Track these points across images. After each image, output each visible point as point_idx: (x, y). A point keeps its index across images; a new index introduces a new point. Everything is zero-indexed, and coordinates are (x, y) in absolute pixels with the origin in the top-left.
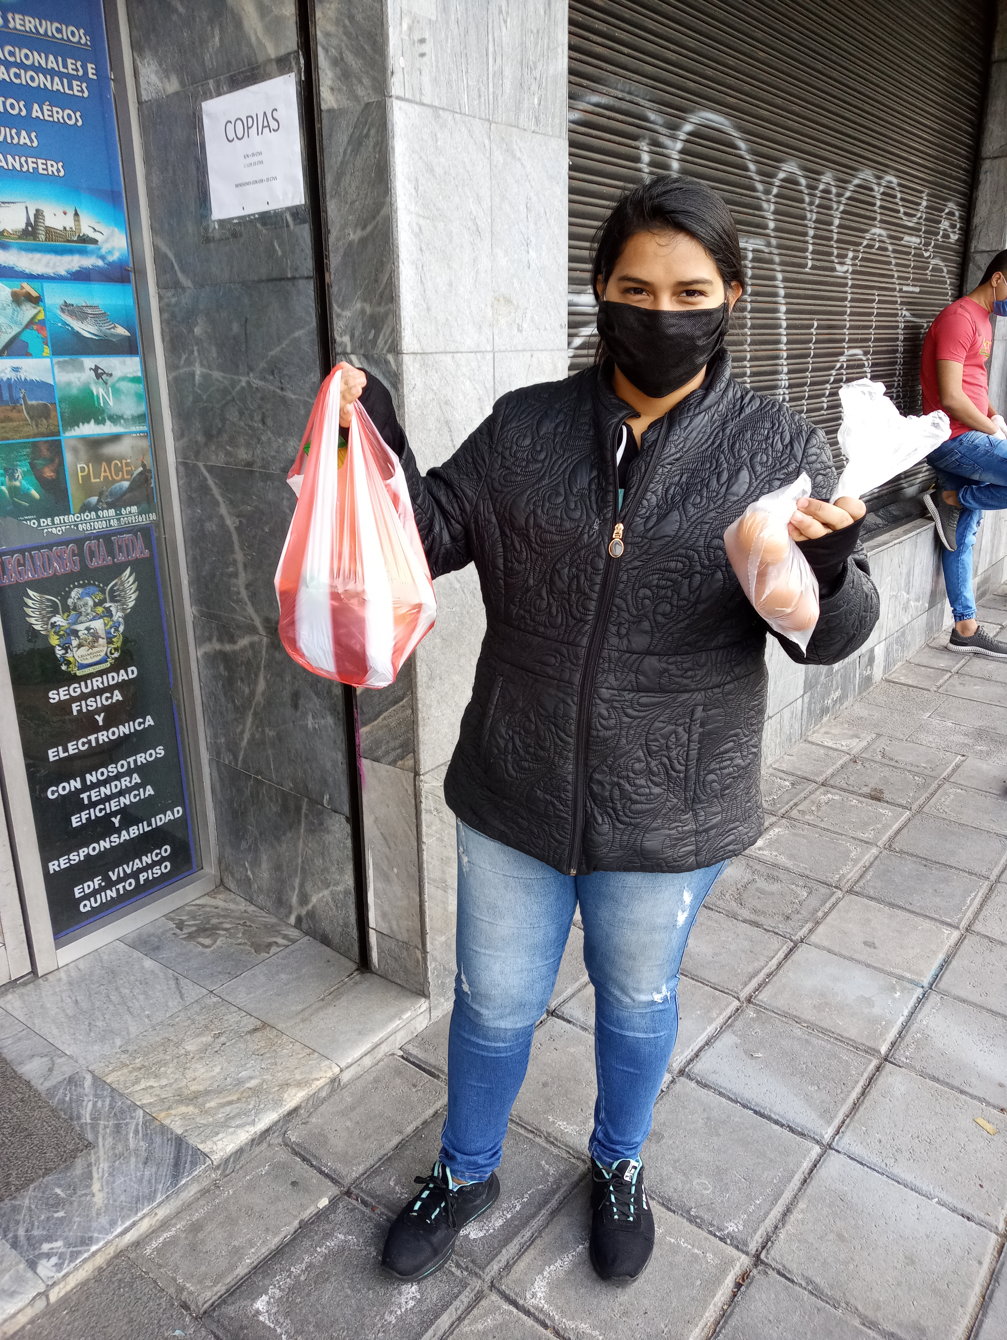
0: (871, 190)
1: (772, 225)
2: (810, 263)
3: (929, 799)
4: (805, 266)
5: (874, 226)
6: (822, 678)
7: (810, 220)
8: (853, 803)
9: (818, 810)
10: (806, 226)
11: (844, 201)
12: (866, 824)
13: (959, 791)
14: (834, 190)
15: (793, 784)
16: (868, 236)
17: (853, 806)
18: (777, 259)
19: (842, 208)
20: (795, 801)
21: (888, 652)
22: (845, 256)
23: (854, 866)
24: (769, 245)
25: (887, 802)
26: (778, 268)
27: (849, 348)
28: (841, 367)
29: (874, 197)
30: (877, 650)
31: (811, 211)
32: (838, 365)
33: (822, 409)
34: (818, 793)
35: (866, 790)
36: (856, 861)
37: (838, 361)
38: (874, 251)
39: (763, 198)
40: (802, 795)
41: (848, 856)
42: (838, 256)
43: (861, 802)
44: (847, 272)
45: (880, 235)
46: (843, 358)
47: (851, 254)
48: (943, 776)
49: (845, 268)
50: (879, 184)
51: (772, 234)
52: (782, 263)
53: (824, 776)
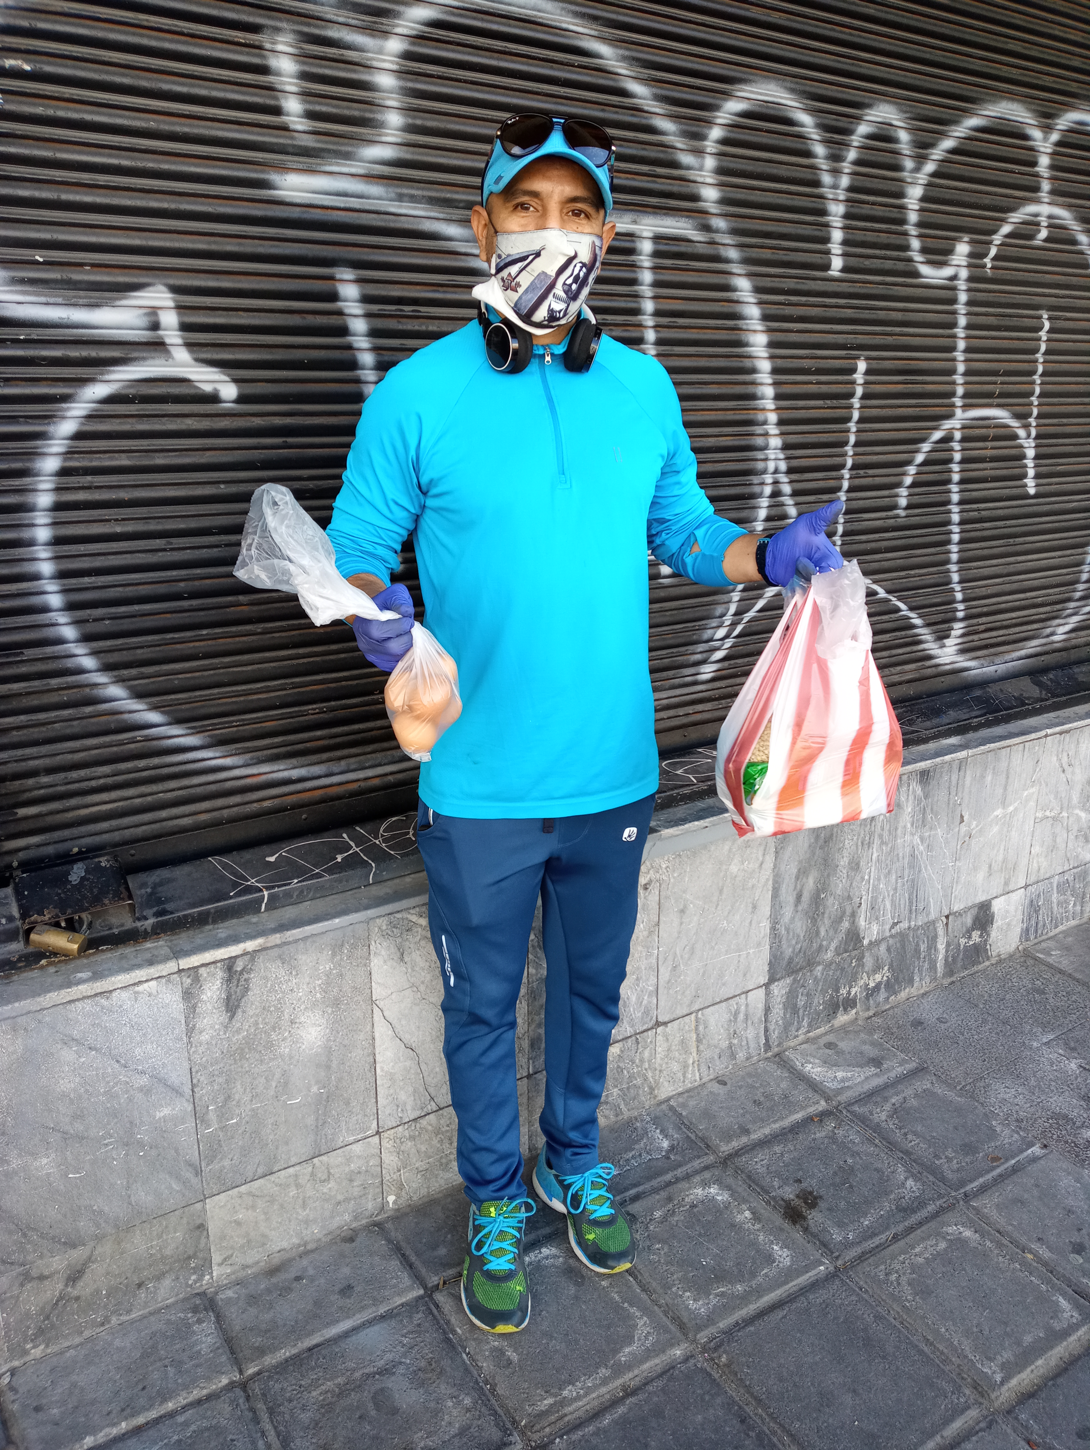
0: (1026, 137)
1: (710, 194)
2: (837, 263)
3: (896, 1238)
4: (827, 267)
5: (1038, 201)
6: (829, 955)
7: (835, 187)
8: (739, 1218)
9: (664, 1219)
10: (822, 197)
11: (937, 153)
12: (721, 1276)
13: (968, 1233)
14: (904, 136)
15: (672, 1148)
16: (1016, 217)
17: (733, 1226)
18: (733, 254)
19: (930, 167)
20: (641, 1189)
21: (1033, 907)
22: (950, 251)
23: (605, 1381)
24: (707, 228)
25: (806, 1230)
26: (736, 268)
27: (966, 407)
28: (947, 439)
29: (1032, 149)
30: (997, 906)
31: (836, 172)
32: (937, 435)
33: (895, 507)
34: (697, 1179)
35: (789, 1192)
36: (619, 1370)
37: (936, 428)
38: (1036, 243)
39: (679, 145)
40: (668, 1177)
41: (615, 1351)
42: (924, 251)
43: (756, 1217)
44: (954, 278)
45: (1050, 217)
46: (947, 424)
47: (963, 249)
48: (968, 1188)
49: (948, 272)
50: (1047, 129)
51: (713, 209)
52: (746, 261)
53: (744, 1140)
